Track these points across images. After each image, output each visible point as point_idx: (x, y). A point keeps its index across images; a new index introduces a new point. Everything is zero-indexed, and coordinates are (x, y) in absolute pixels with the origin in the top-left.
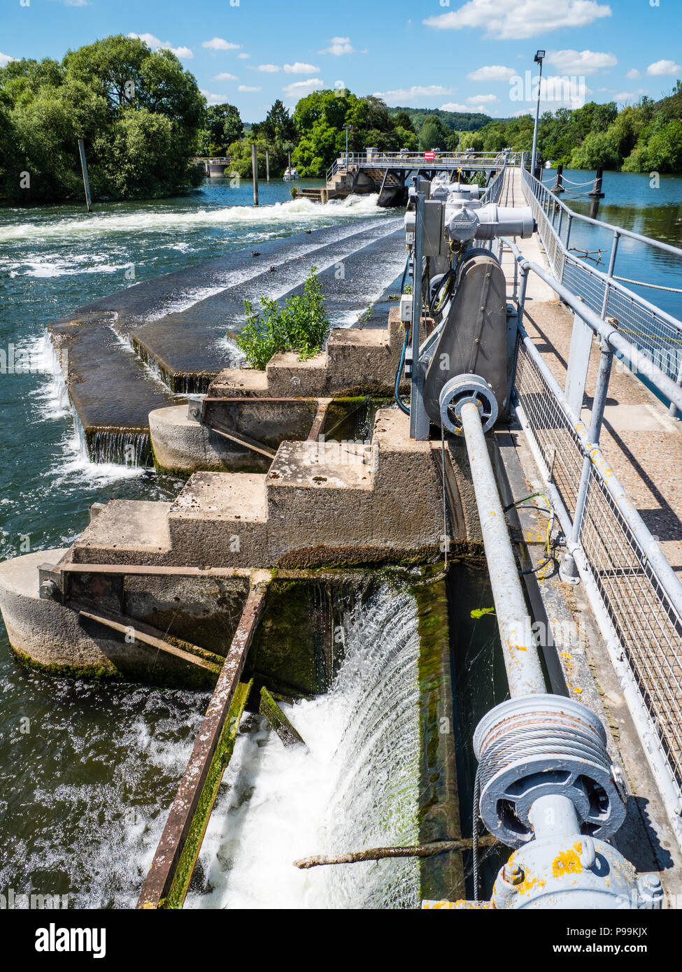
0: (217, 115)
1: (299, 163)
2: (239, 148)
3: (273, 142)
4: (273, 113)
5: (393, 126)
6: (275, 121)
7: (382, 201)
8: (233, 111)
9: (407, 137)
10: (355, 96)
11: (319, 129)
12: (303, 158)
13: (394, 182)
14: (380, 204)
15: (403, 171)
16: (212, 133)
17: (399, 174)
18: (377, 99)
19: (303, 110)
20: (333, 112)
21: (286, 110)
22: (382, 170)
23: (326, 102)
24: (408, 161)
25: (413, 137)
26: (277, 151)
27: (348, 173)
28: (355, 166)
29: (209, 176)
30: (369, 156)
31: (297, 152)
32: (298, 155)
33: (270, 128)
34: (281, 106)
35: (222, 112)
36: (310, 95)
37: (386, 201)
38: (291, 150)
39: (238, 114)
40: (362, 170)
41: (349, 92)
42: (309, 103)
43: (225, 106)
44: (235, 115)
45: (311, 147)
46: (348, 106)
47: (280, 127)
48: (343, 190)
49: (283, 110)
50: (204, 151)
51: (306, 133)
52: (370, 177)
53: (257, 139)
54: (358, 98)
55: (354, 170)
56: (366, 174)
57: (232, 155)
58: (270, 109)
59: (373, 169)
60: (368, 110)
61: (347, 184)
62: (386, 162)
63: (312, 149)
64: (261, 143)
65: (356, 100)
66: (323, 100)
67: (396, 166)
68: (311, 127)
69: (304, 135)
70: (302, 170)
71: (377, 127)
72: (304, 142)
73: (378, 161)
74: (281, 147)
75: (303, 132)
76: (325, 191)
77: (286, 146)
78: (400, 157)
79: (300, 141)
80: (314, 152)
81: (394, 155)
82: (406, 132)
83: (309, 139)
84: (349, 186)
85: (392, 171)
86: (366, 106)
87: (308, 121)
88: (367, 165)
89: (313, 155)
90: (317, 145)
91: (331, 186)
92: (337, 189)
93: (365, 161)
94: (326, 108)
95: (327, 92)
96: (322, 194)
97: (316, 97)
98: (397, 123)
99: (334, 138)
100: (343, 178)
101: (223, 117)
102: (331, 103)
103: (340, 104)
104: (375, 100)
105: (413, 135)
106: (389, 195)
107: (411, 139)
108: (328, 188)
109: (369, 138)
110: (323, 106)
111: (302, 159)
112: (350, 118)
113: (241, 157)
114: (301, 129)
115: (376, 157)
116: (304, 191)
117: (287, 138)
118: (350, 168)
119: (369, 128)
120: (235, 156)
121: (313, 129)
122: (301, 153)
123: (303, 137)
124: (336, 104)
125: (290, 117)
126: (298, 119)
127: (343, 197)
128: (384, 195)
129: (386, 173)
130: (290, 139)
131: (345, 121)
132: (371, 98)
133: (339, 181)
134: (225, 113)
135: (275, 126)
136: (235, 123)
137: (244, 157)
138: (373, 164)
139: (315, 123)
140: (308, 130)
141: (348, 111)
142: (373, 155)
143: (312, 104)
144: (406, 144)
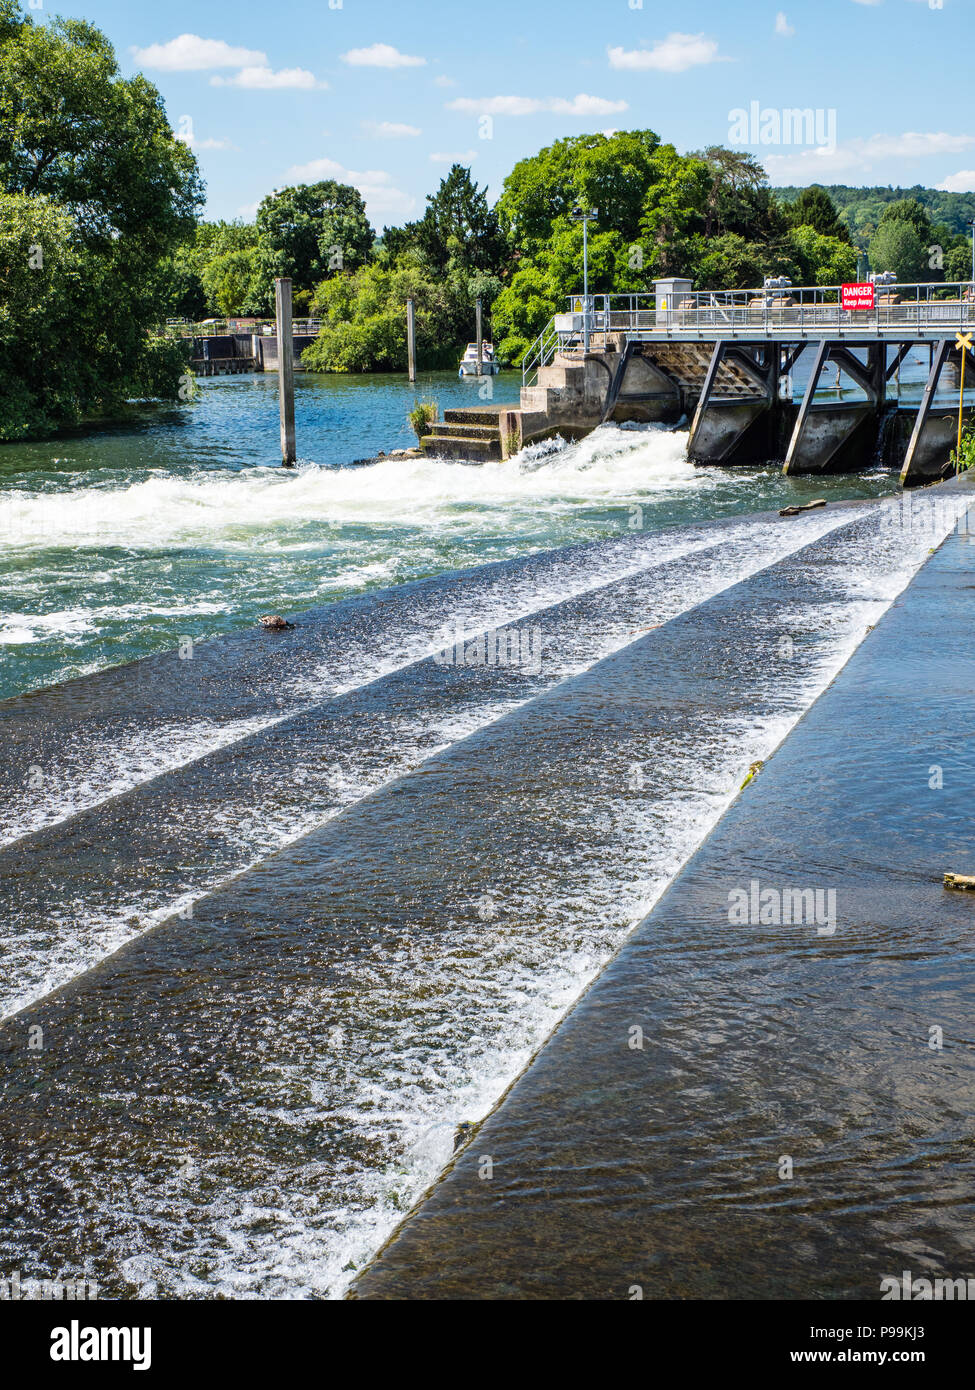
0: (303, 208)
1: (513, 329)
2: (343, 293)
3: (441, 276)
4: (445, 197)
5: (784, 227)
6: (449, 220)
7: (702, 448)
8: (348, 198)
9: (826, 253)
10: (672, 149)
11: (568, 237)
12: (524, 314)
13: (743, 384)
14: (697, 456)
15: (771, 349)
16: (288, 255)
17: (759, 359)
18: (737, 156)
19: (524, 189)
20: (608, 193)
21: (479, 191)
22: (703, 345)
23: (588, 165)
24: (789, 317)
25: (841, 253)
26: (451, 298)
27: (589, 358)
28: (615, 338)
29: (260, 369)
30: (662, 304)
31: (508, 302)
32: (509, 309)
33: (434, 238)
34: (466, 182)
35: (318, 202)
36: (545, 150)
37: (718, 447)
38: (489, 297)
39: (360, 208)
40: (636, 349)
41: (656, 138)
42: (543, 169)
43: (326, 186)
44: (352, 209)
45: (545, 286)
46: (651, 176)
47: (461, 235)
48: (572, 412)
49: (470, 190)
50: (266, 301)
51: (534, 249)
52: (665, 370)
53: (394, 267)
54: (681, 152)
55: (611, 348)
56: (654, 361)
57: (324, 310)
58: (435, 190)
59: (674, 345)
60: (708, 184)
61: (589, 392)
62: (721, 323)
63: (548, 292)
64: (405, 279)
65: (675, 158)
66: (582, 160)
67: (750, 332)
68: (548, 232)
69: (527, 254)
70: (519, 349)
71: (737, 228)
72: (528, 274)
73: (690, 318)
74: (464, 286)
75: (525, 245)
76: (512, 418)
77: (479, 283)
78: (759, 305)
79: (517, 269)
80: (554, 299)
81: (740, 300)
82: (821, 240)
83: (541, 265)
84: (594, 400)
85: (732, 350)
86: (703, 174)
87: (538, 217)
88: (658, 332)
89: (553, 306)
90: (563, 279)
91: (534, 400)
92: (553, 411)
93: (652, 320)
94: (589, 183)
95: (593, 140)
96: (503, 427)
97: (562, 156)
98: (796, 216)
99: (611, 259)
100: (573, 375)
101: (321, 215)
102: (603, 168)
103: (627, 170)
104: (732, 160)
105: (842, 246)
106: (727, 425)
107: (836, 259)
108: (525, 408)
109: (712, 257)
110: (581, 176)
111: (520, 318)
112: (656, 205)
113: (347, 316)
114: (519, 239)
115: (685, 307)
116: (450, 417)
117: (481, 264)
118: (599, 343)
119: (715, 230)
120: (332, 314)
121: (553, 239)
122: (518, 302)
123: (525, 261)
124: (618, 170)
125: (490, 207)
126: (511, 213)
127: (574, 435)
128: (708, 426)
129: (714, 356)
130: (489, 265)
131: (642, 214)
132: (718, 153)
133: (560, 384)
134: (326, 205)
135: (446, 232)
136: (351, 230)
137: (357, 316)
138: (676, 329)
139: (558, 222)
140: (539, 242)
141: (652, 190)
142: (676, 300)
143: (551, 173)
144: (822, 272)
